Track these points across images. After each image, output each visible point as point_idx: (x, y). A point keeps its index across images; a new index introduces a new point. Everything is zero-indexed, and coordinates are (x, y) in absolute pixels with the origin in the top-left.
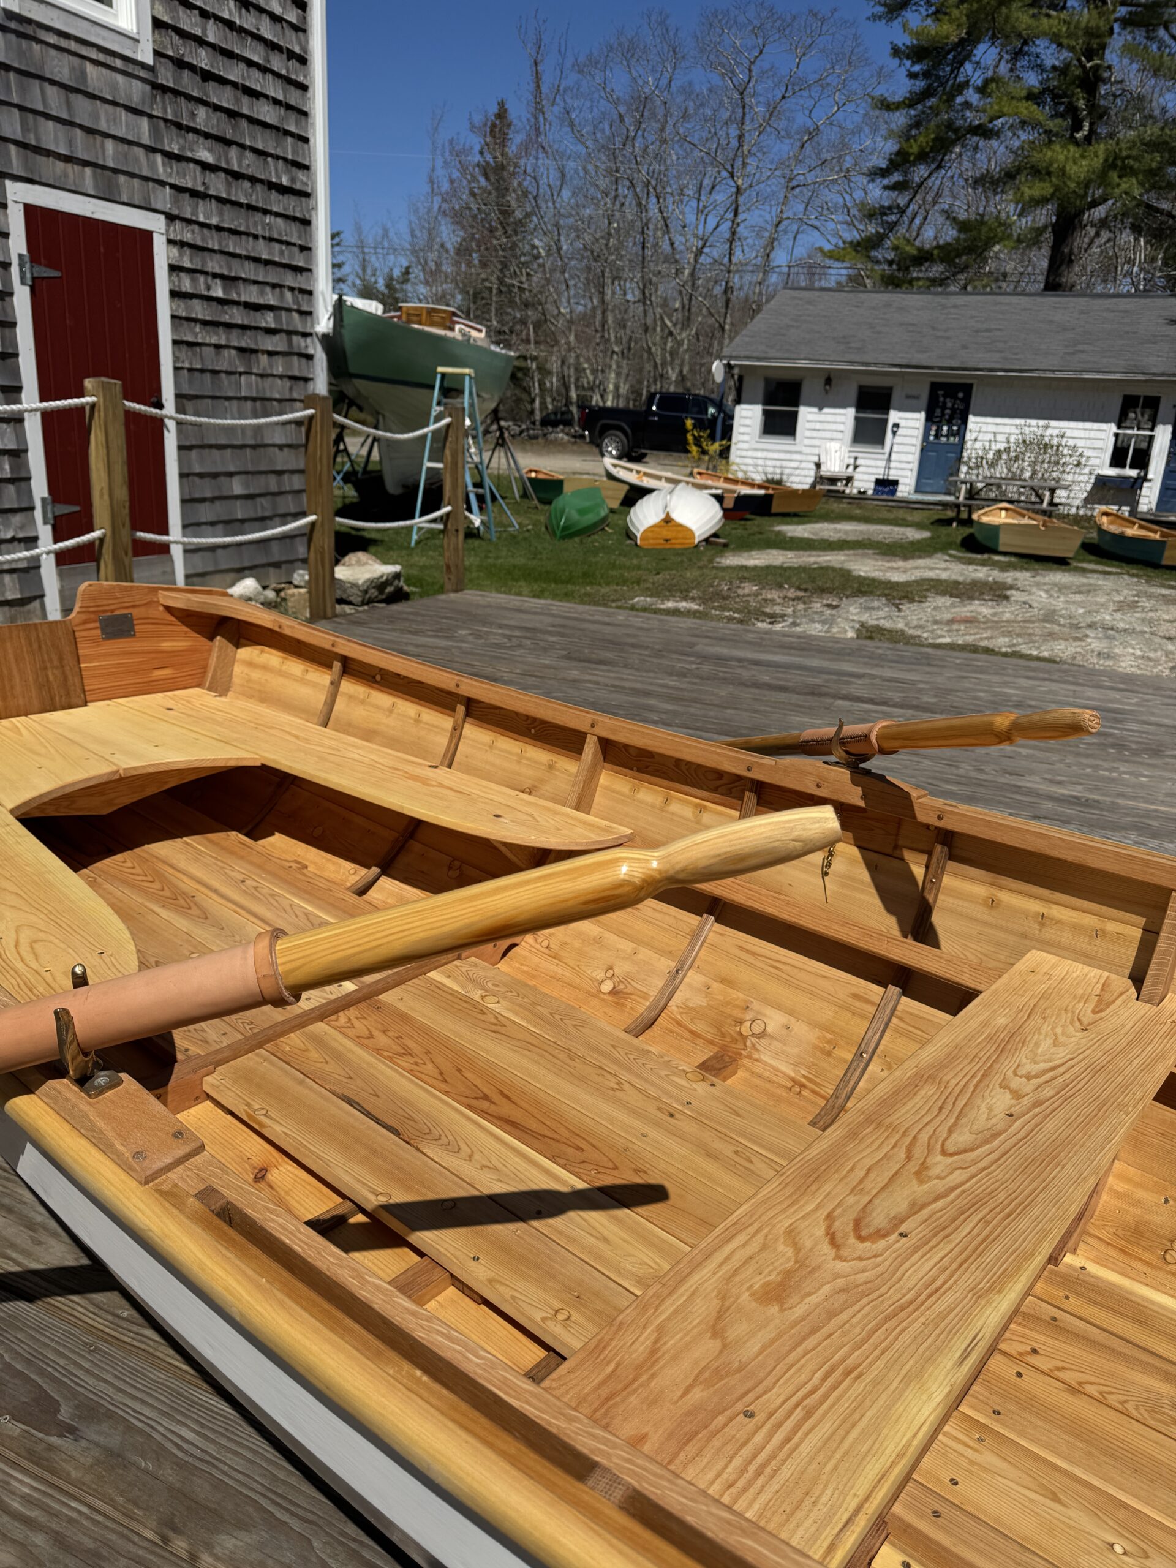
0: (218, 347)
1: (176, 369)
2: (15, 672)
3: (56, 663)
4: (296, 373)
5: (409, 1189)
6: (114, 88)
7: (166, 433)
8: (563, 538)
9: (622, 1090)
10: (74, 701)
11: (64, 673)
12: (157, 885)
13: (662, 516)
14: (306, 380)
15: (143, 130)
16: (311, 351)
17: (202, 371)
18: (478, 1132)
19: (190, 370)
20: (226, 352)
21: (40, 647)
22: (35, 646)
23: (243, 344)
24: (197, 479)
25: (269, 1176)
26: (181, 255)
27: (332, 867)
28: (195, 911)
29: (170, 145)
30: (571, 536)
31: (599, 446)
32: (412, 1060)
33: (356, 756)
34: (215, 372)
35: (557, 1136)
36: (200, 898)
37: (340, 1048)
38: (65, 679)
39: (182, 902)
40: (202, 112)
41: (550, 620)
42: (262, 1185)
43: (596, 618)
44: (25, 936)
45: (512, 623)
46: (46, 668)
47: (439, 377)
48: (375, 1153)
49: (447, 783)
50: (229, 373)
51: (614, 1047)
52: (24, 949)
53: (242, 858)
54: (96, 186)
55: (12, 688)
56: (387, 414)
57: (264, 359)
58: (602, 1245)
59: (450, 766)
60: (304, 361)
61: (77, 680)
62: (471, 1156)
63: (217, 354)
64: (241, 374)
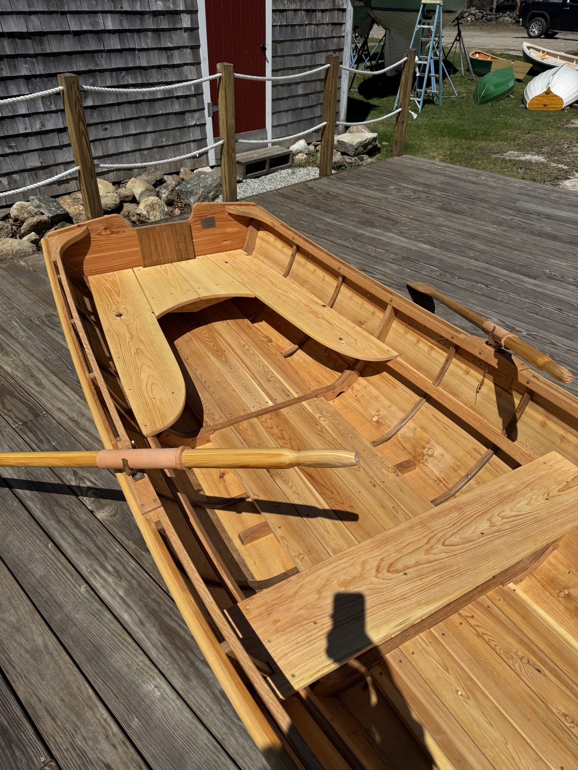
0: (295, 11)
1: (273, 26)
2: (167, 245)
3: (183, 240)
4: (336, 21)
5: (266, 495)
7: (266, 62)
8: (481, 103)
9: (359, 471)
10: (190, 256)
11: (186, 244)
12: (212, 344)
13: (545, 90)
14: (341, 24)
16: (345, 7)
17: (286, 26)
18: (297, 478)
19: (280, 26)
20: (299, 13)
21: (177, 234)
22: (175, 233)
23: (309, 8)
24: (280, 87)
25: (224, 477)
27: (281, 341)
28: (223, 359)
30: (487, 102)
31: (527, 28)
32: (283, 441)
33: (293, 297)
34: (293, 26)
35: (326, 486)
36: (227, 352)
37: (259, 431)
38: (187, 247)
39: (220, 353)
41: (442, 178)
42: (222, 480)
43: (470, 178)
44: (151, 380)
45: (421, 180)
46: (179, 243)
47: (422, 5)
48: (259, 478)
49: (326, 317)
50: (300, 25)
51: (364, 450)
52: (149, 387)
53: (246, 333)
55: (166, 251)
56: (391, 29)
57: (319, 14)
58: (325, 533)
59: (331, 307)
60: (341, 12)
61: (191, 247)
62: (291, 487)
63: (295, 15)
64: (306, 25)
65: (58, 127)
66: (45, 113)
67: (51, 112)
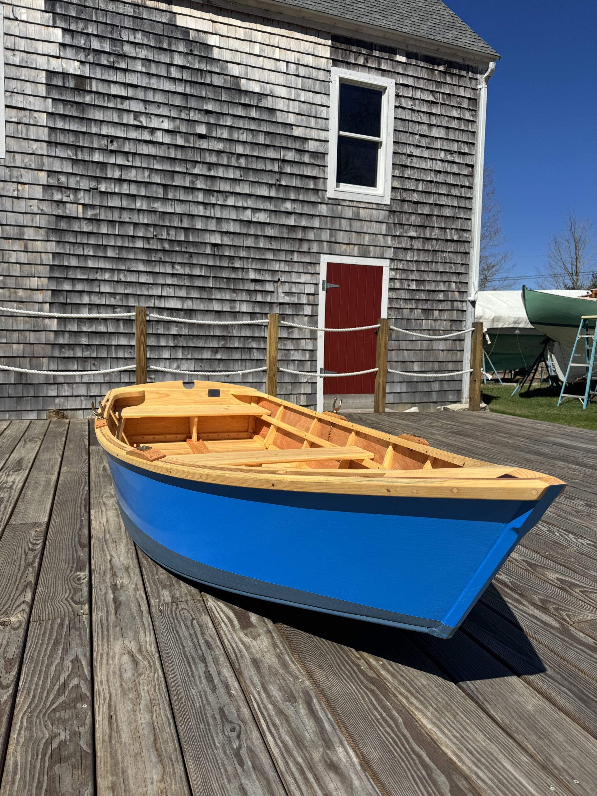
0: (411, 309)
1: (388, 319)
4: (455, 319)
6: (372, 215)
15: (384, 229)
16: (465, 309)
20: (415, 311)
23: (425, 307)
26: (396, 274)
29: (395, 232)
34: (409, 320)
40: (413, 218)
47: (581, 321)
50: (416, 319)
54: (359, 252)
57: (436, 313)
60: (460, 313)
63: (411, 312)
64: (423, 320)
66: (182, 359)
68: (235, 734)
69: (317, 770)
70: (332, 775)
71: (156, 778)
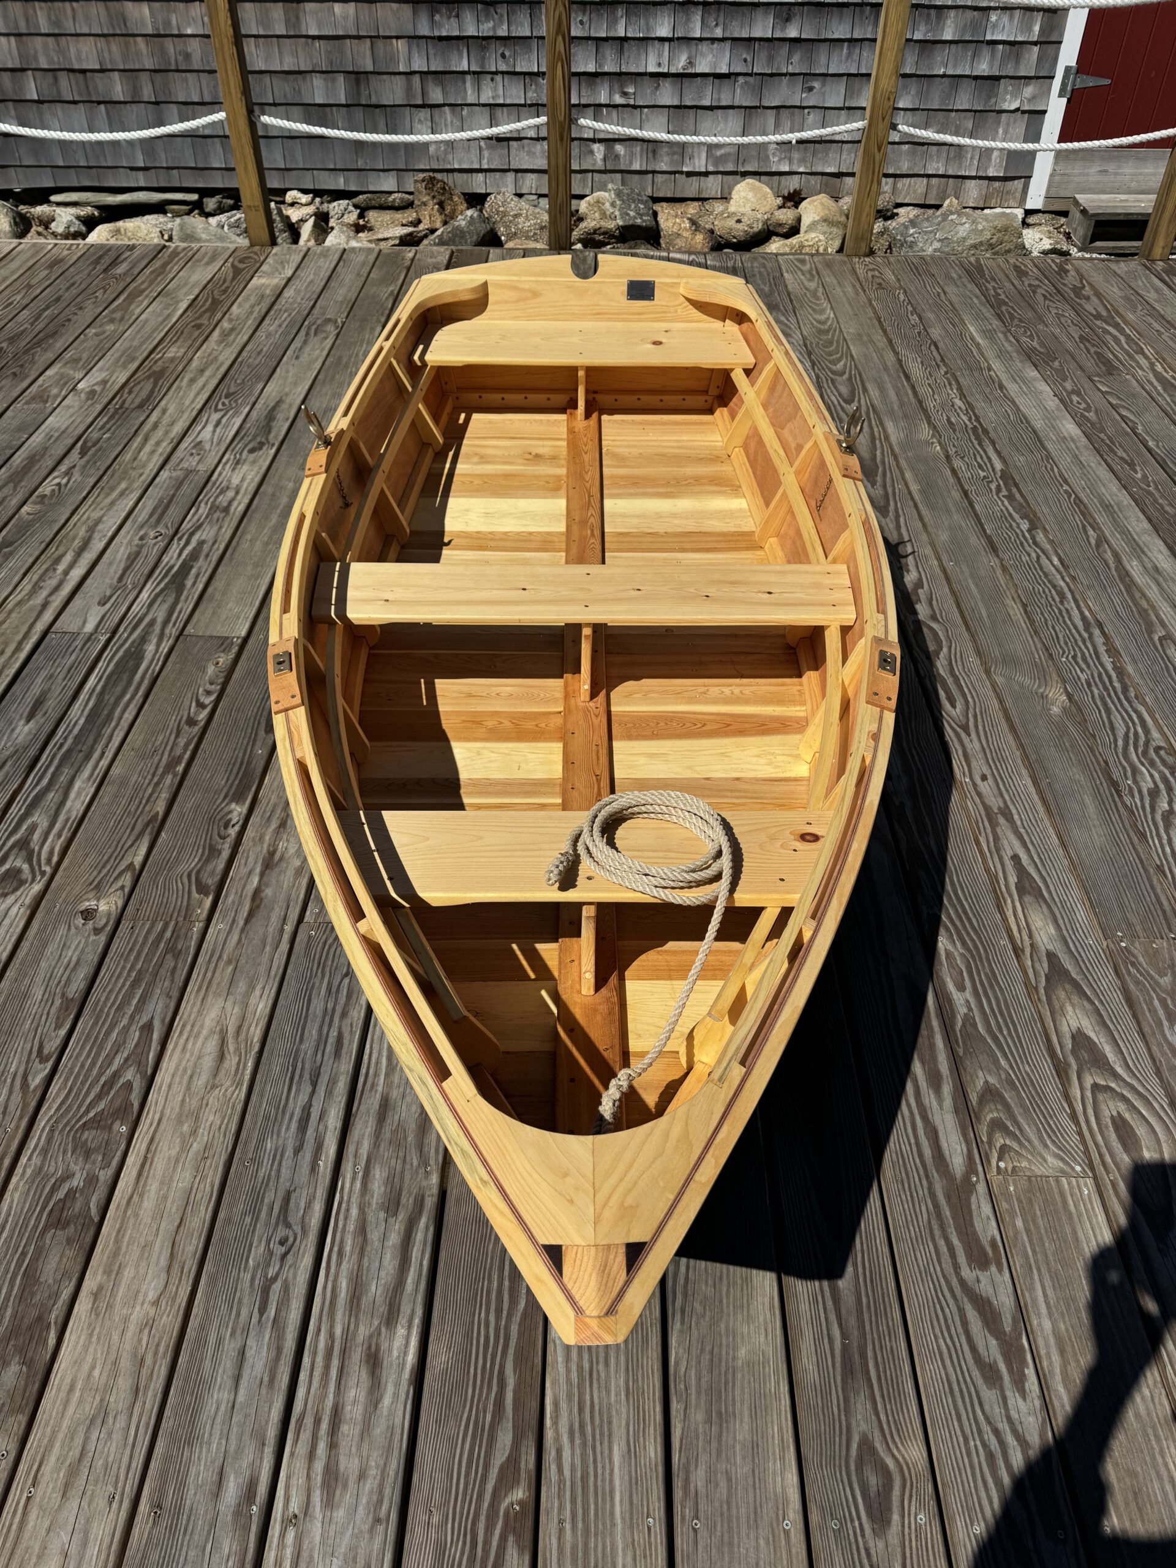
65: (718, 71)
66: (701, 39)
67: (713, 40)
68: (283, 1249)
69: (350, 1358)
70: (364, 1375)
71: (152, 1296)
